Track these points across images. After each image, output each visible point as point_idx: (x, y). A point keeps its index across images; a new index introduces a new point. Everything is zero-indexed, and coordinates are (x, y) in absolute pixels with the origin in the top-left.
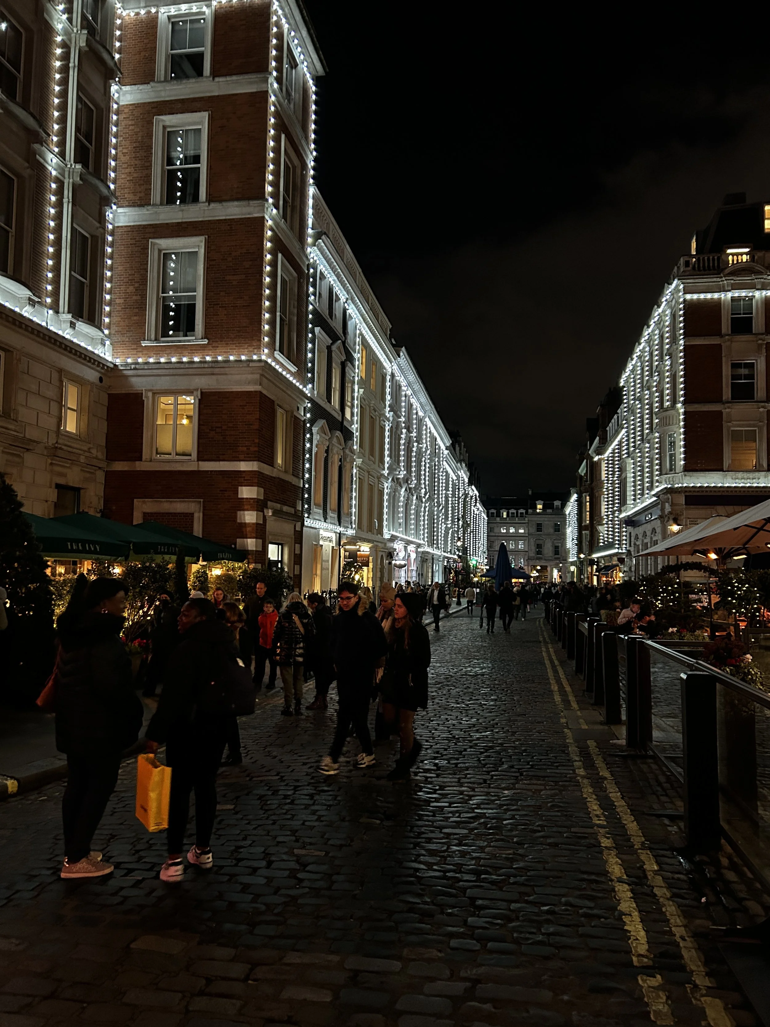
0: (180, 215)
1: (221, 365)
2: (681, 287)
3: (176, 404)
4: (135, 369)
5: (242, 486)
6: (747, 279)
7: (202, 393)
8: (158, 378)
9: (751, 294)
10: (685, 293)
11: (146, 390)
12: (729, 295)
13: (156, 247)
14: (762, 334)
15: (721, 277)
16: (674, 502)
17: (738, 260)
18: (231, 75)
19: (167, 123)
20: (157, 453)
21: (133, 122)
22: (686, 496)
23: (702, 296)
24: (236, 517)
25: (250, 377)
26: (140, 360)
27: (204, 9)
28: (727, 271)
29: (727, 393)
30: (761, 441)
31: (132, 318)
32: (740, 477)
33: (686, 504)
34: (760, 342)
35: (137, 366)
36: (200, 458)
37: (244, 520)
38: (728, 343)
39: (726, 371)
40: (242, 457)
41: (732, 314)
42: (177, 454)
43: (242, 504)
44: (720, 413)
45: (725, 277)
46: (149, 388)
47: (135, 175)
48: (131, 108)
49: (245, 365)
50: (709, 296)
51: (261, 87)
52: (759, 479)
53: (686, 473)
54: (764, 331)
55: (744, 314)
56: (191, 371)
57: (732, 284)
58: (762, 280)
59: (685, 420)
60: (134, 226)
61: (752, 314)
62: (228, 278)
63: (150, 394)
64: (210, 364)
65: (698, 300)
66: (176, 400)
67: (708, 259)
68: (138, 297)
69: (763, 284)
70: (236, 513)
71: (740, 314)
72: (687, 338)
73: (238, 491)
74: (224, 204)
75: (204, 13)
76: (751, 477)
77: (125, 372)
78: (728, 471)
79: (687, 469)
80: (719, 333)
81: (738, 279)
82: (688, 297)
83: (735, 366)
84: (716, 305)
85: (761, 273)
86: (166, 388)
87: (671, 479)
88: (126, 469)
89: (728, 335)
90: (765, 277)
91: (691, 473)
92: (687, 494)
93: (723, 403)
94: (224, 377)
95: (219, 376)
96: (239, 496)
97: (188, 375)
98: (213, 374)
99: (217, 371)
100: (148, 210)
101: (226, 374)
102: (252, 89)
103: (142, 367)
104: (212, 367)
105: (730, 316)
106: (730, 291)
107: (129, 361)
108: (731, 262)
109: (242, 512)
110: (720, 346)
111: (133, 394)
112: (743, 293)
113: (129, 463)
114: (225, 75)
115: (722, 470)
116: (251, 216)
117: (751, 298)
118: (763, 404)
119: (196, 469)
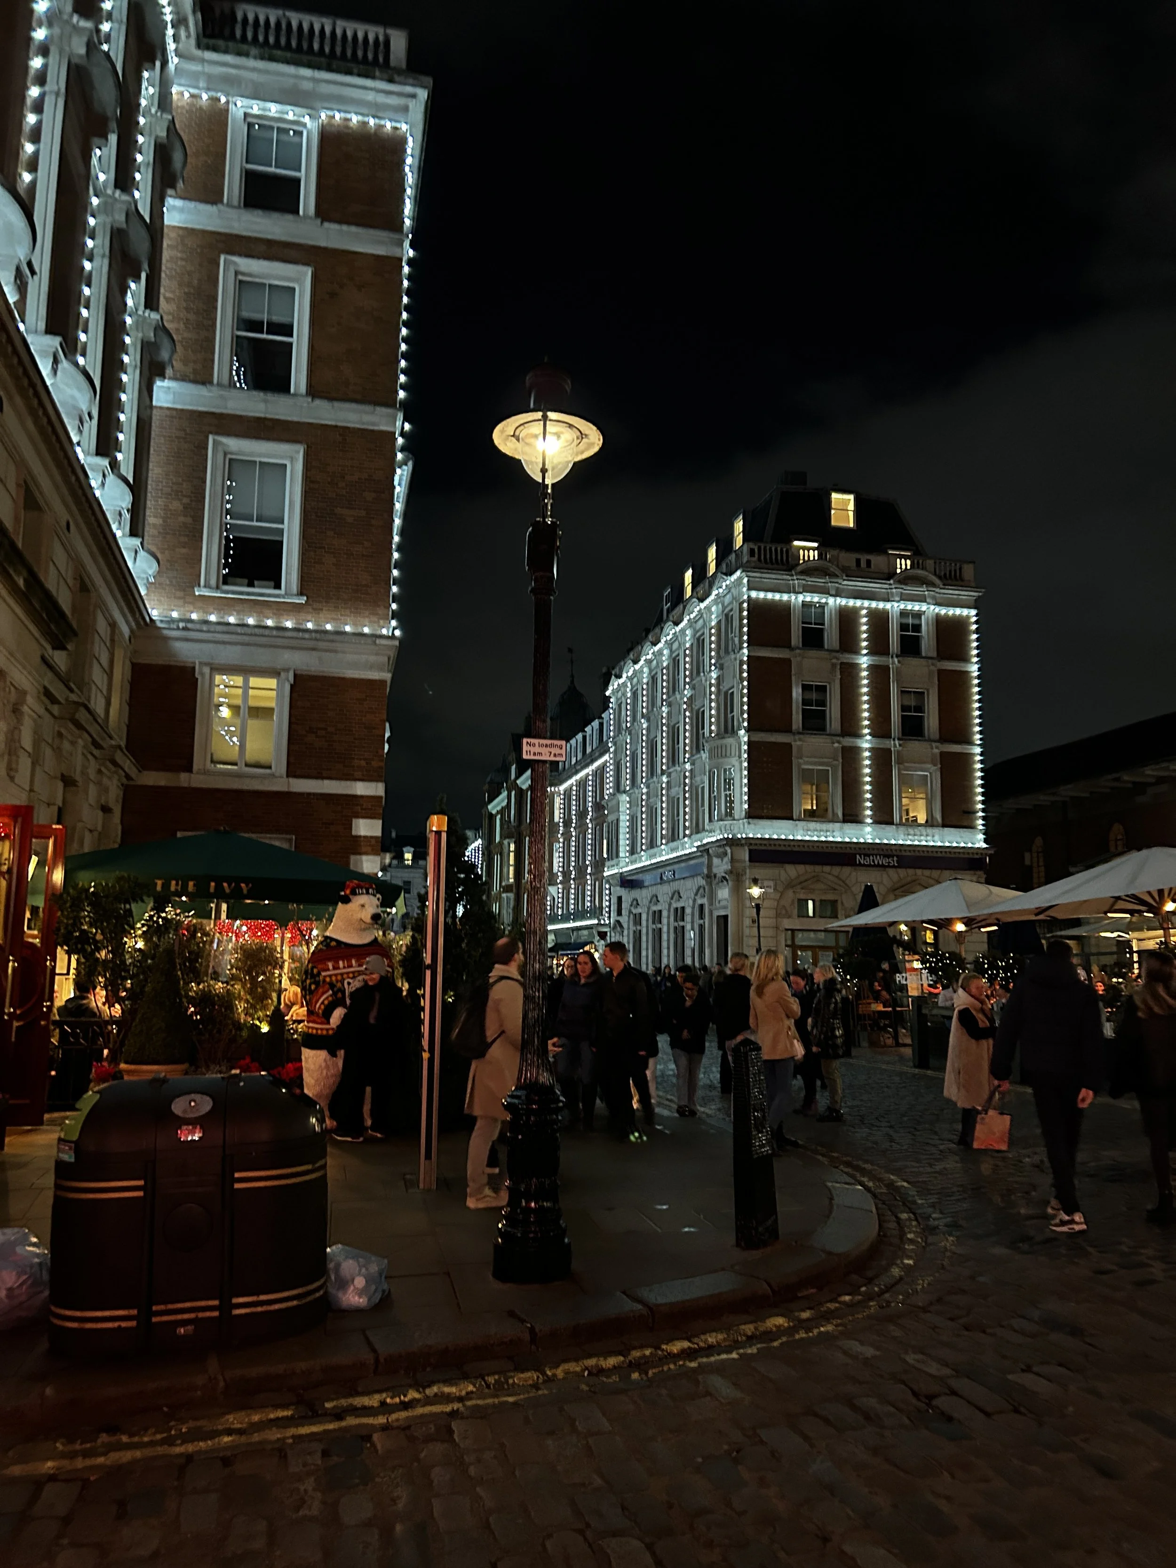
0: (262, 406)
1: (331, 637)
2: (745, 580)
3: (246, 687)
4: (185, 629)
5: (357, 817)
6: (820, 581)
7: (295, 676)
8: (221, 647)
9: (824, 601)
10: (749, 589)
11: (200, 663)
12: (801, 598)
13: (220, 448)
14: (837, 651)
15: (792, 575)
16: (735, 857)
17: (809, 556)
18: (349, 223)
19: (243, 269)
20: (212, 761)
21: (184, 256)
22: (750, 851)
23: (770, 596)
24: (348, 864)
25: (372, 658)
26: (194, 616)
27: (307, 120)
28: (799, 568)
29: (797, 720)
30: (834, 784)
31: (177, 550)
32: (812, 828)
33: (750, 860)
34: (834, 661)
35: (189, 625)
36: (291, 772)
37: (362, 867)
38: (799, 659)
39: (797, 693)
40: (358, 774)
41: (803, 623)
42: (247, 765)
43: (357, 845)
44: (789, 746)
45: (796, 574)
46: (205, 660)
47: (186, 335)
48: (181, 232)
49: (369, 641)
50: (777, 596)
51: (394, 252)
52: (833, 831)
53: (750, 820)
54: (838, 648)
55: (815, 624)
56: (280, 642)
57: (804, 586)
58: (837, 585)
59: (749, 752)
60: (182, 410)
61: (823, 624)
62: (338, 510)
63: (207, 670)
64: (314, 635)
65: (765, 599)
66: (246, 682)
67: (776, 550)
68: (189, 520)
69: (837, 589)
70: (348, 858)
71: (811, 624)
72: (750, 648)
73: (351, 824)
74: (337, 404)
75: (305, 125)
76: (825, 828)
77: (165, 632)
78: (799, 820)
79: (752, 815)
80: (787, 645)
81: (811, 580)
82: (754, 594)
83: (805, 688)
84: (784, 610)
85: (837, 576)
86: (236, 663)
87: (728, 827)
88: (162, 783)
89: (798, 648)
90: (840, 581)
91: (756, 821)
92: (751, 847)
93: (794, 734)
94: (332, 655)
95: (323, 653)
96: (354, 833)
97: (271, 646)
98: (313, 649)
99: (321, 645)
100: (210, 391)
101: (336, 651)
102: (381, 251)
103: (198, 627)
104: (316, 639)
105: (801, 625)
106: (801, 593)
107: (175, 615)
108: (801, 557)
109: (358, 857)
110: (789, 661)
111: (177, 666)
112: (816, 598)
113: (169, 775)
114: (340, 222)
115: (791, 818)
116: (376, 428)
117: (822, 606)
118: (838, 738)
119: (287, 790)
